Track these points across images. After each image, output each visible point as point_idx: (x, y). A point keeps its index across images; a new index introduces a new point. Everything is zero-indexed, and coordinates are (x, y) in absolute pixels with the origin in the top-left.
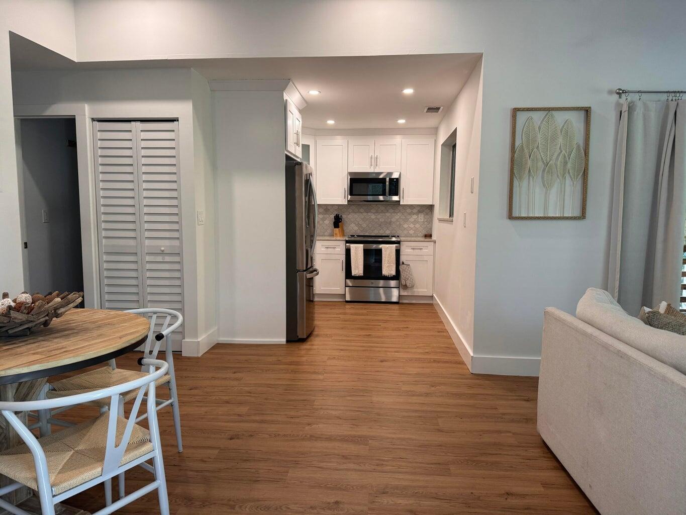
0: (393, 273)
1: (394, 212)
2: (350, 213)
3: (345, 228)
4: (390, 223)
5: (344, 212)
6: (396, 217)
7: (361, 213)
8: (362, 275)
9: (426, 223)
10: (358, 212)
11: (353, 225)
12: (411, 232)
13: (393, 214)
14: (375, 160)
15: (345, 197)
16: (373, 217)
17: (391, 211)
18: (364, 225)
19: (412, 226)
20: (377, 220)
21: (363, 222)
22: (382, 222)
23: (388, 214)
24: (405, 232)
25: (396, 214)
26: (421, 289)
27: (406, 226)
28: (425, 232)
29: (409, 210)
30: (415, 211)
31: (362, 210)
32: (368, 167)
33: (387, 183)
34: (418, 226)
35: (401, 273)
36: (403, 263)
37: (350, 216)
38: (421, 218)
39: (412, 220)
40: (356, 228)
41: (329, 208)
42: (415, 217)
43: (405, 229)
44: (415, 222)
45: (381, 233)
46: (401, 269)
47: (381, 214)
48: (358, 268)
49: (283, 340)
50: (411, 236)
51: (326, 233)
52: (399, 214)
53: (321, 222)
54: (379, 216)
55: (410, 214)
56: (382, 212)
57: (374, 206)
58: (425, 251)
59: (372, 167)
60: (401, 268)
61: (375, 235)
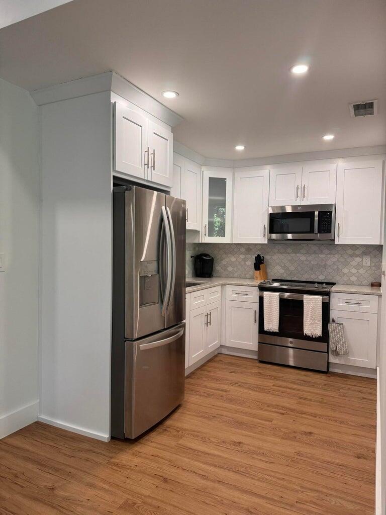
0: (318, 332)
1: (330, 254)
2: (275, 253)
3: (269, 271)
4: (325, 266)
5: (268, 253)
6: (332, 259)
7: (289, 253)
8: (277, 331)
9: (373, 268)
10: (284, 253)
11: (278, 267)
12: (354, 279)
13: (329, 256)
14: (302, 191)
15: (264, 235)
16: (303, 258)
17: (326, 251)
18: (292, 268)
19: (354, 271)
20: (308, 263)
21: (290, 264)
22: (313, 265)
23: (322, 256)
24: (345, 279)
25: (332, 255)
26: (360, 358)
27: (346, 271)
28: (372, 280)
29: (350, 252)
30: (357, 252)
31: (289, 250)
32: (294, 198)
33: (316, 219)
34: (362, 271)
35: (331, 334)
36: (334, 321)
37: (275, 257)
38: (367, 261)
39: (354, 263)
40: (282, 271)
41: (251, 248)
42: (358, 259)
43: (344, 274)
44: (359, 266)
45: (313, 278)
46: (330, 329)
47: (313, 255)
48: (272, 323)
49: (104, 435)
50: (353, 284)
51: (248, 276)
52: (336, 256)
53: (242, 263)
54: (310, 258)
55: (351, 256)
56: (315, 253)
57: (304, 245)
58: (365, 307)
59: (298, 199)
60: (331, 327)
61: (304, 280)
